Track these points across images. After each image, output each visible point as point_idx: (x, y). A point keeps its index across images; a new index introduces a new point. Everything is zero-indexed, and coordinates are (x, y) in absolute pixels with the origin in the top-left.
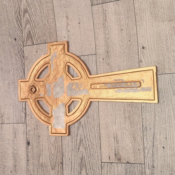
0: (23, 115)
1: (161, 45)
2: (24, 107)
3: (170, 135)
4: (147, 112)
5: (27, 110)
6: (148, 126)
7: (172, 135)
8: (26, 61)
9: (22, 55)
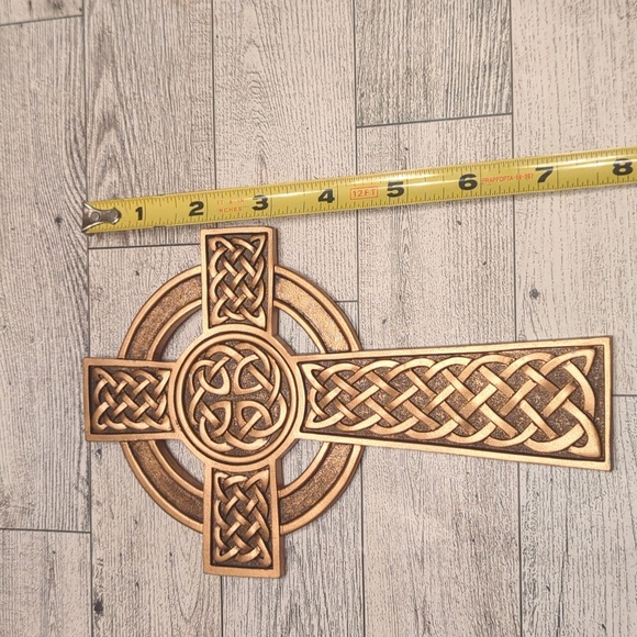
0: (81, 502)
1: (601, 289)
2: (83, 473)
3: (617, 617)
4: (540, 528)
5: (94, 487)
6: (540, 580)
7: (624, 618)
8: (96, 303)
9: (80, 282)
